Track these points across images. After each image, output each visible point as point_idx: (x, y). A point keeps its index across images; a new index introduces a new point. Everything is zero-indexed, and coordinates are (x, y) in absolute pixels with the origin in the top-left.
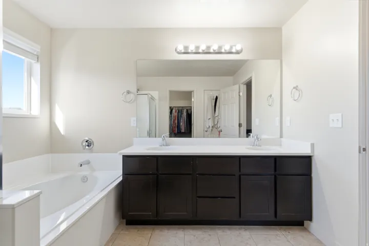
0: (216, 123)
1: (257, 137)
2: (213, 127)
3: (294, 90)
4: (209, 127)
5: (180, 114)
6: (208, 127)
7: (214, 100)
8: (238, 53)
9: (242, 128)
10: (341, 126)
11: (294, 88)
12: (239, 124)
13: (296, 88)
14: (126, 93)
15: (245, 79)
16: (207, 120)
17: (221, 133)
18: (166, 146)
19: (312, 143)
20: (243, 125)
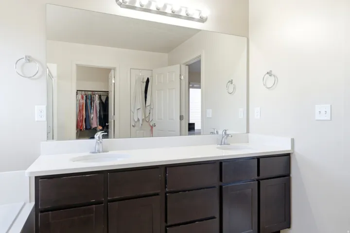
0: (147, 115)
1: (225, 133)
2: (143, 120)
3: (267, 75)
4: (138, 120)
5: (89, 101)
6: (136, 120)
7: (145, 84)
8: (202, 20)
9: (183, 121)
10: (329, 119)
11: (268, 73)
12: (180, 116)
13: (269, 73)
14: (24, 60)
15: (190, 58)
16: (136, 111)
17: (154, 128)
18: (104, 151)
19: (292, 138)
20: (184, 117)
